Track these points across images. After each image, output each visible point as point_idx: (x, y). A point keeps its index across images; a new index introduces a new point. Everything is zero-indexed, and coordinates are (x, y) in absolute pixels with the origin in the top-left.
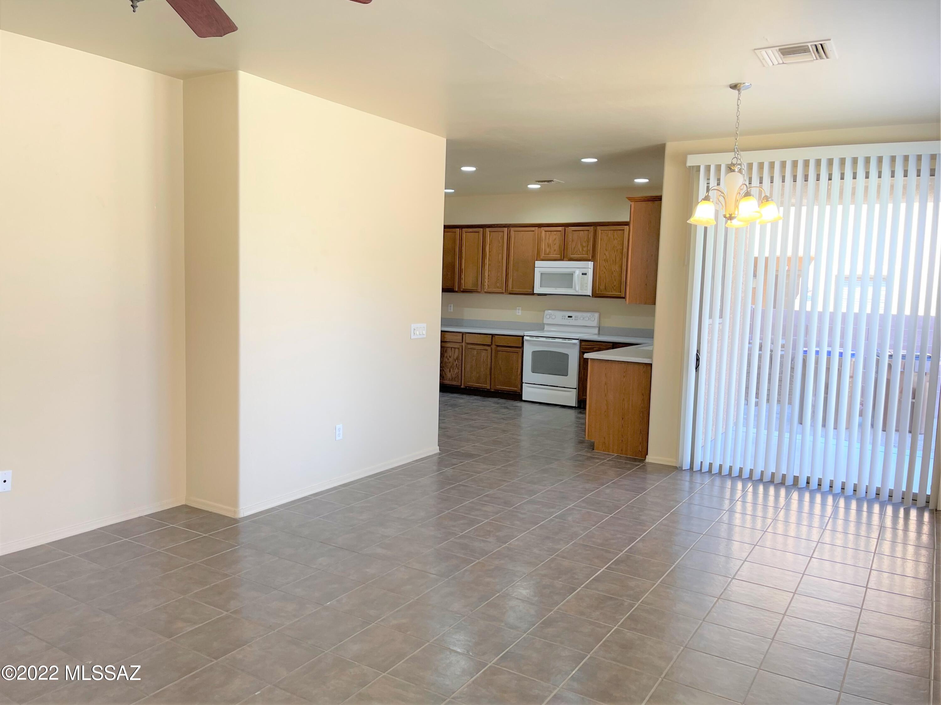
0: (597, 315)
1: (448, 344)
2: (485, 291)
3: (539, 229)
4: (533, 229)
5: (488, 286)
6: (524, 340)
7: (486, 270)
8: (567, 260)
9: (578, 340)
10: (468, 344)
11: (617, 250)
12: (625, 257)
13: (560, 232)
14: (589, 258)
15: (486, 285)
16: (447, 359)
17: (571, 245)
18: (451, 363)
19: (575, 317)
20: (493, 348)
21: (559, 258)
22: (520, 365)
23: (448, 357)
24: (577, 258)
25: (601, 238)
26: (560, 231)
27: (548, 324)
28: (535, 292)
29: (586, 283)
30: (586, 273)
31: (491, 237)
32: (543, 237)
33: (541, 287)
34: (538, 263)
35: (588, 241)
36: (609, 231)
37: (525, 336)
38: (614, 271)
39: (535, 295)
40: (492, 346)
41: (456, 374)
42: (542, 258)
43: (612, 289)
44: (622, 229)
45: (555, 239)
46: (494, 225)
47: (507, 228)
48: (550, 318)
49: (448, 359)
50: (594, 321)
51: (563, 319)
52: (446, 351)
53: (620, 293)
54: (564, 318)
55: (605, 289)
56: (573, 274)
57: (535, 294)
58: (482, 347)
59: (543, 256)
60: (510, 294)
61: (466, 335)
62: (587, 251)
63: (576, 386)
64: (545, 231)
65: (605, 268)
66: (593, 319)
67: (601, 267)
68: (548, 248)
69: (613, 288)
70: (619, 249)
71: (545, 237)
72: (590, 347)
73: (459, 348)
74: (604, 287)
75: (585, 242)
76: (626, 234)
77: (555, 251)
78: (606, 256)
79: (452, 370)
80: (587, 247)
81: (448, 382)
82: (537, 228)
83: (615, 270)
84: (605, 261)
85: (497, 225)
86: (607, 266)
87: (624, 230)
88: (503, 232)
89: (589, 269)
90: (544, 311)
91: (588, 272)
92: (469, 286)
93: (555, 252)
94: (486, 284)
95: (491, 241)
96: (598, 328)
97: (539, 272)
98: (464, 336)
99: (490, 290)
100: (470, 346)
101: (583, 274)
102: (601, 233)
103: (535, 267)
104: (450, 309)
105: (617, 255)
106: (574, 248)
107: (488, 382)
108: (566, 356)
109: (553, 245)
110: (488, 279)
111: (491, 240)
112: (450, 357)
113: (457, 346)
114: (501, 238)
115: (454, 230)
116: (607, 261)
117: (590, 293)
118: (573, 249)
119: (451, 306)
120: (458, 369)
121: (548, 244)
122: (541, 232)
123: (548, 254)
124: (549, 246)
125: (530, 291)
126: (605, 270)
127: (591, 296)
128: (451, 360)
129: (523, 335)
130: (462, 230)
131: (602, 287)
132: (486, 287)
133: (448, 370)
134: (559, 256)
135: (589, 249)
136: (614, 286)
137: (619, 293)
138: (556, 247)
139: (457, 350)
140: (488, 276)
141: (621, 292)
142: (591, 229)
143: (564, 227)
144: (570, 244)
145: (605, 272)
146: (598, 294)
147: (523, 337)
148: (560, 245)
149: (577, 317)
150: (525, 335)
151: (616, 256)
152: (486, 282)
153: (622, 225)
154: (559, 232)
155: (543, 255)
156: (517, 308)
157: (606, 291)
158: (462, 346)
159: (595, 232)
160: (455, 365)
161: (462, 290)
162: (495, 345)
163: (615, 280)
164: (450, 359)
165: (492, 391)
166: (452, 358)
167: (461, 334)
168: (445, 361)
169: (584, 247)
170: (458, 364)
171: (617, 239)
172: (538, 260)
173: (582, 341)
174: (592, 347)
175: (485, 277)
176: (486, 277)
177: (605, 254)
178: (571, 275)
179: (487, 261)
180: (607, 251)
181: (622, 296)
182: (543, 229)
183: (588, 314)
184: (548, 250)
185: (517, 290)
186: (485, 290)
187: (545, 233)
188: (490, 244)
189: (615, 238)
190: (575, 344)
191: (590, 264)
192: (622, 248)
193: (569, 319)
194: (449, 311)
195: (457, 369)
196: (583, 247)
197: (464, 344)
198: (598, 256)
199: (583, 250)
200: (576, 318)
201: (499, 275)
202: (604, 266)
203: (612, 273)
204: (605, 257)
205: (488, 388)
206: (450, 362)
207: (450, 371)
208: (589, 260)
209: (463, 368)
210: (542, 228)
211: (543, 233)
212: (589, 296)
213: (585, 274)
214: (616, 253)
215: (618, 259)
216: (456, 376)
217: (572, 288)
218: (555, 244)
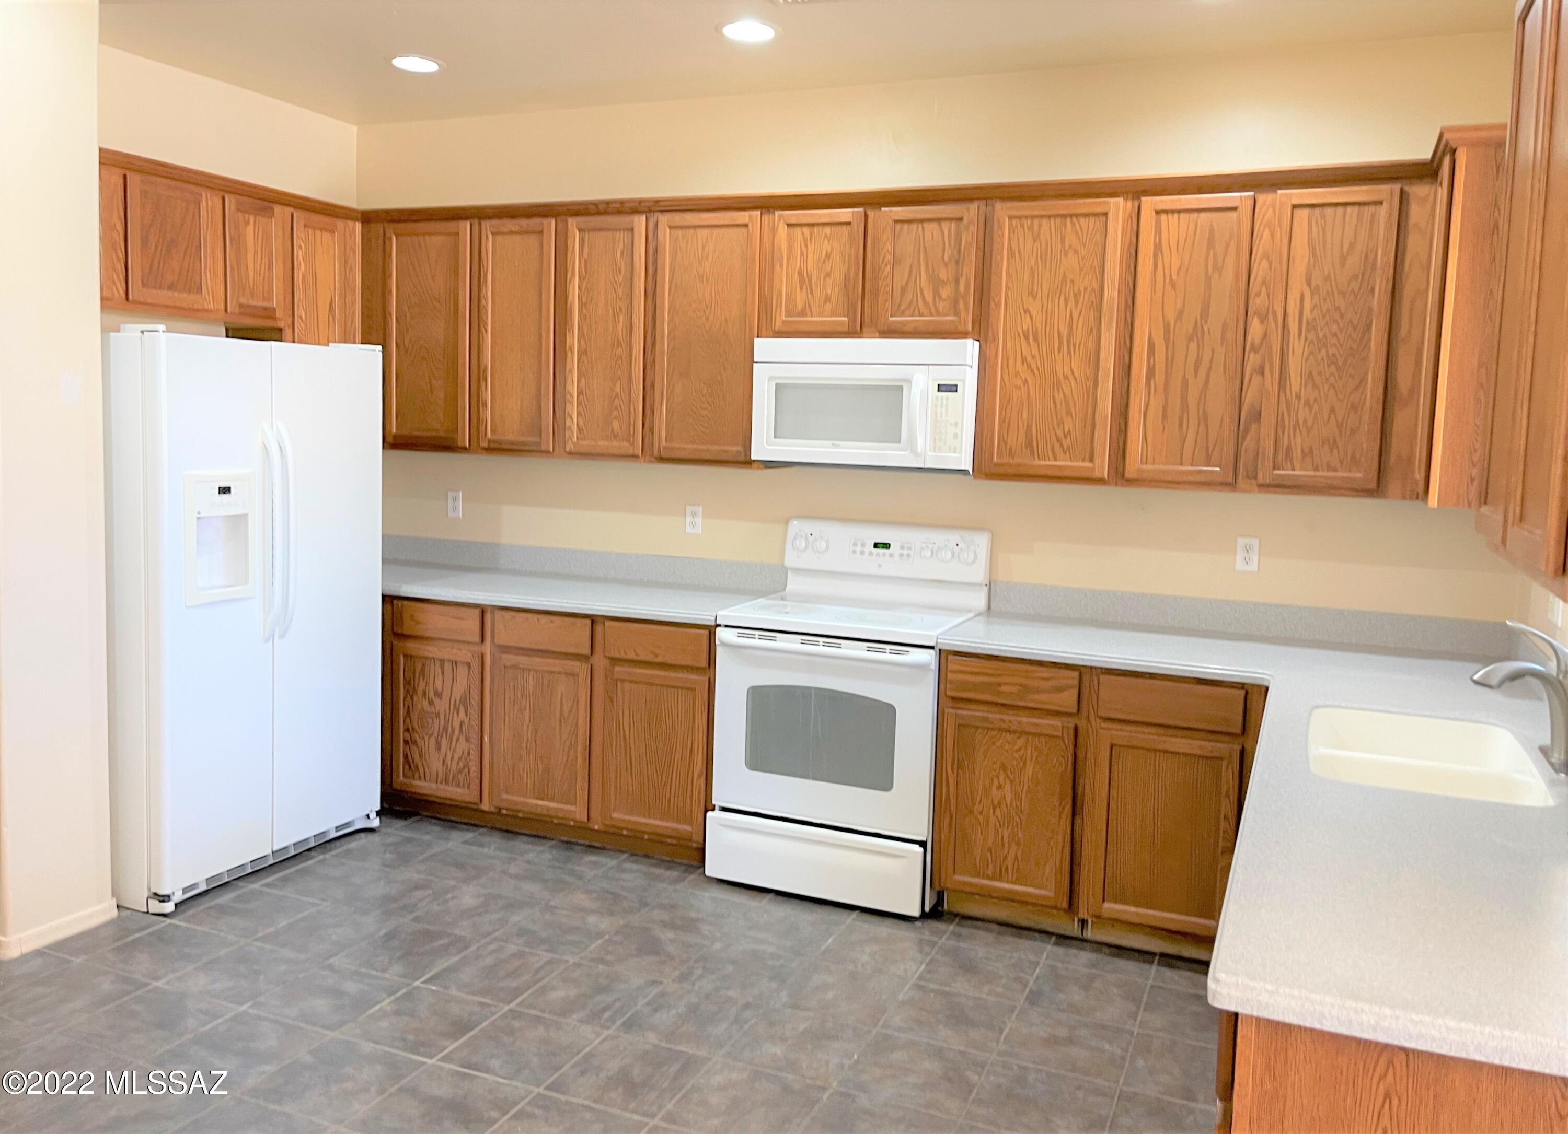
0: (982, 542)
1: (430, 648)
2: (568, 449)
3: (766, 217)
4: (742, 217)
5: (580, 429)
6: (717, 642)
7: (571, 371)
8: (877, 335)
9: (932, 651)
10: (506, 649)
11: (1076, 296)
12: (1110, 323)
13: (849, 228)
14: (961, 328)
15: (570, 428)
16: (425, 703)
17: (890, 277)
18: (442, 717)
19: (902, 548)
20: (596, 667)
21: (846, 329)
22: (701, 737)
23: (432, 694)
24: (916, 328)
25: (1010, 249)
26: (849, 223)
27: (797, 571)
28: (753, 458)
29: (956, 424)
30: (956, 386)
31: (586, 250)
32: (780, 249)
33: (775, 437)
34: (764, 347)
35: (957, 262)
36: (1045, 222)
37: (719, 625)
38: (1066, 377)
39: (755, 465)
40: (592, 660)
41: (460, 759)
42: (778, 325)
43: (1057, 446)
44: (1099, 210)
45: (828, 256)
46: (596, 204)
47: (644, 218)
48: (807, 546)
49: (431, 703)
50: (974, 562)
51: (854, 552)
52: (423, 670)
53: (1090, 465)
54: (859, 548)
55: (1029, 445)
56: (901, 388)
57: (754, 461)
58: (551, 661)
59: (784, 322)
60: (662, 459)
61: (493, 613)
62: (956, 302)
63: (926, 834)
64: (789, 225)
65: (1029, 366)
66: (971, 557)
67: (1011, 362)
68: (801, 289)
69: (1061, 445)
70: (1085, 289)
71: (790, 248)
72: (986, 679)
73: (469, 665)
74: (1022, 439)
75: (946, 265)
76: (1116, 231)
77: (827, 299)
78: (1031, 318)
79: (444, 742)
80: (953, 284)
81: (433, 785)
82: (759, 213)
83: (1067, 371)
84: (1027, 338)
85: (608, 203)
86: (1033, 357)
87: (1106, 214)
88: (632, 230)
89: (967, 367)
90: (787, 522)
91: (964, 381)
92: (511, 435)
93: (828, 306)
94: (573, 422)
95: (586, 264)
96: (986, 589)
97: (770, 379)
98: (488, 617)
99: (585, 445)
100: (509, 659)
101: (940, 388)
102: (1012, 230)
103: (755, 360)
104: (455, 509)
105: (1075, 315)
106: (904, 290)
107: (582, 796)
108: (888, 711)
109: (819, 278)
110: (579, 404)
111: (586, 262)
112: (438, 695)
113: (463, 654)
114: (622, 253)
115: (451, 226)
116: (1036, 339)
117: (966, 464)
118: (897, 294)
119: (455, 499)
120: (467, 740)
121: (800, 273)
122: (774, 231)
123: (803, 313)
124: (805, 280)
125: (735, 449)
126: (1025, 374)
127: (971, 472)
128: (441, 705)
129: (713, 623)
130: (480, 224)
131: (1016, 439)
132: (572, 434)
133: (432, 740)
134: (846, 319)
135: (962, 288)
136: (1066, 437)
137: (1083, 460)
138: (833, 287)
139: (462, 671)
140: (580, 393)
141: (1091, 460)
142: (971, 211)
143: (861, 209)
144: (886, 272)
145: (1026, 381)
146: (1002, 465)
147: (711, 630)
148: (846, 278)
149: (909, 548)
150: (718, 622)
151: (1071, 316)
152: (571, 418)
153: (1098, 196)
154: (844, 227)
155: (781, 318)
156: (689, 509)
157: (1032, 454)
158: (482, 657)
159: (987, 226)
160: (457, 725)
161: (485, 445)
162: (606, 657)
163: (1069, 413)
164: (436, 701)
165: (596, 827)
166: (446, 696)
167: (477, 613)
168: (419, 706)
169: (944, 283)
170: (466, 721)
171: (1076, 252)
172: (763, 334)
173: (946, 656)
174: (991, 679)
175: (568, 396)
176: (572, 396)
177: (1026, 311)
178: (895, 392)
179: (573, 340)
180: (1035, 298)
181: (1097, 474)
182: (780, 217)
183: (953, 537)
184: (800, 298)
185: (687, 448)
186: (569, 447)
187: (789, 235)
188: (584, 278)
189: (1070, 246)
190: (921, 667)
191: (970, 348)
192: (1095, 285)
193: (878, 555)
194: (451, 514)
195: (462, 739)
196: (937, 283)
197: (487, 648)
198: (1001, 321)
199: (940, 297)
200: (905, 552)
201: (618, 389)
202: (1024, 359)
203: (1057, 385)
204: (1027, 323)
205: (578, 817)
206: (438, 715)
207: (438, 747)
208: (962, 335)
209: (486, 739)
210: (777, 213)
211: (783, 231)
212: (964, 472)
213: (953, 388)
214: (1071, 303)
215: (1079, 334)
216: (461, 764)
217: (900, 442)
218: (828, 275)
